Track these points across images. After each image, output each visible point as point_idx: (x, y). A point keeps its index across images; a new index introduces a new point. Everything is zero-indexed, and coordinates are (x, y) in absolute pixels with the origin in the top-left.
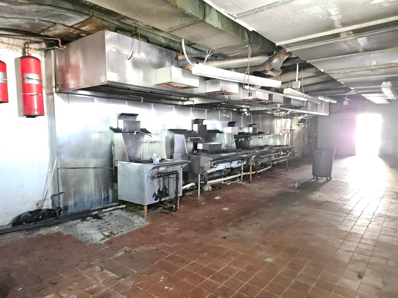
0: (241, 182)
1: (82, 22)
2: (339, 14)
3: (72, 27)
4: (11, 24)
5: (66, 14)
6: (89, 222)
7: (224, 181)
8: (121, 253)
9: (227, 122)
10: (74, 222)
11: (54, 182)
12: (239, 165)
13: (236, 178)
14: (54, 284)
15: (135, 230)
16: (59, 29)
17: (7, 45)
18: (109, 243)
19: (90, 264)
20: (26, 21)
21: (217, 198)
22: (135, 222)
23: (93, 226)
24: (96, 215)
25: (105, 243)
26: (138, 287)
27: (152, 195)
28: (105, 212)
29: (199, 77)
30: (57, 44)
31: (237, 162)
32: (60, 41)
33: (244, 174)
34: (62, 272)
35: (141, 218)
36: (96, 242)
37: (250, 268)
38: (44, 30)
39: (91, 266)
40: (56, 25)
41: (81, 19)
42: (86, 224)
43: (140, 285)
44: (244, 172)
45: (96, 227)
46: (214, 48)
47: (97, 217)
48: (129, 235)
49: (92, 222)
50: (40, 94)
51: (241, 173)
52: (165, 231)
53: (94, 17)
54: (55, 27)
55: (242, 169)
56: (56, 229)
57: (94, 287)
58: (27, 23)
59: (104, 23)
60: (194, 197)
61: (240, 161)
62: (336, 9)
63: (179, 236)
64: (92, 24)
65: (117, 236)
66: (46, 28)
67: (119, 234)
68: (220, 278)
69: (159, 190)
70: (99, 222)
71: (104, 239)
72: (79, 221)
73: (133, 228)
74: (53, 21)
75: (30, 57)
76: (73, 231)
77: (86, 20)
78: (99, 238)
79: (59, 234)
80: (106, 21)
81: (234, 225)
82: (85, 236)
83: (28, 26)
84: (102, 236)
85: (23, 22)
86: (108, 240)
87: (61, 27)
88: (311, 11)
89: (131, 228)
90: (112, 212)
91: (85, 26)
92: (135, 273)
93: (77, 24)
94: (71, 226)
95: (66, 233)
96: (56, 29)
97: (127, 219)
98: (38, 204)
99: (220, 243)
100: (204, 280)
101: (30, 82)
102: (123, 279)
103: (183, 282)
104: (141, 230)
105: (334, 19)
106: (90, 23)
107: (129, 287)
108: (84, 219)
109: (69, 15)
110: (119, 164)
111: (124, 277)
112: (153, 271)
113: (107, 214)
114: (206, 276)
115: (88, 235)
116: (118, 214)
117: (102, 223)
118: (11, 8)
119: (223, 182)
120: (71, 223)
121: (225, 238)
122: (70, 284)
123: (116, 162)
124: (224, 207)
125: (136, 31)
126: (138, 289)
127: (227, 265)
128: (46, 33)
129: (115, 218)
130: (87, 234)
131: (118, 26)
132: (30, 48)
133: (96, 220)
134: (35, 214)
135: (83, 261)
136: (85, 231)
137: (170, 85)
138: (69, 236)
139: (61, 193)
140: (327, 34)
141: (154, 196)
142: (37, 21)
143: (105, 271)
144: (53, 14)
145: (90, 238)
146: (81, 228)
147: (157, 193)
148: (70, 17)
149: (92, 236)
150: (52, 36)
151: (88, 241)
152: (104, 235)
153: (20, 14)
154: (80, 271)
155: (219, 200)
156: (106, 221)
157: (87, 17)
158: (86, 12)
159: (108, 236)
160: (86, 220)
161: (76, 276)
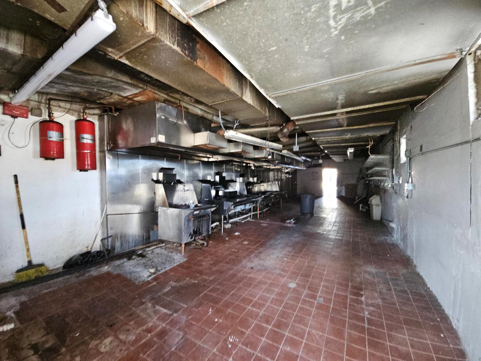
0: (251, 220)
1: (136, 94)
2: (343, 99)
3: (126, 97)
4: (71, 91)
5: (123, 86)
6: (135, 261)
7: (240, 220)
8: (167, 289)
9: (239, 174)
10: (122, 261)
11: (102, 227)
12: (250, 207)
13: (248, 217)
14: (111, 326)
15: (176, 266)
16: (114, 99)
17: (64, 109)
18: (155, 279)
19: (142, 301)
20: (85, 90)
21: (237, 234)
22: (175, 258)
23: (138, 264)
24: (141, 254)
25: (152, 279)
26: (190, 321)
27: (189, 235)
28: (148, 251)
29: (227, 140)
30: (111, 110)
31: (248, 204)
32: (113, 108)
33: (253, 213)
34: (117, 312)
35: (179, 254)
36: (144, 279)
37: (280, 294)
38: (100, 99)
39: (143, 303)
40: (112, 95)
41: (136, 91)
42: (132, 262)
43: (192, 319)
44: (253, 212)
45: (141, 265)
46: (241, 119)
47: (142, 256)
48: (171, 270)
49: (137, 260)
50: (93, 152)
51: (251, 213)
52: (202, 265)
53: (147, 90)
54: (111, 97)
55: (252, 210)
56: (105, 269)
57: (150, 325)
58: (85, 91)
59: (154, 95)
60: (218, 234)
61: (251, 204)
62: (343, 95)
63: (215, 269)
64: (144, 96)
65: (161, 272)
66: (102, 97)
67: (163, 271)
68: (259, 306)
69: (194, 230)
70: (144, 260)
71: (150, 276)
72: (125, 260)
73: (174, 264)
74: (110, 91)
75: (85, 120)
76: (121, 270)
77: (139, 92)
78: (146, 276)
79: (108, 274)
80: (157, 94)
81: (256, 256)
82: (133, 274)
83: (86, 94)
84: (148, 274)
85: (82, 91)
86: (154, 277)
87: (117, 97)
88: (326, 95)
89: (173, 264)
90: (154, 250)
91: (138, 97)
92: (184, 307)
93: (131, 95)
94: (119, 265)
95: (115, 273)
96: (111, 98)
97: (167, 256)
98: (87, 247)
99: (250, 273)
100: (246, 310)
101: (85, 141)
102: (175, 315)
103: (229, 312)
104: (181, 265)
105: (339, 103)
106: (142, 95)
107: (182, 322)
108: (130, 258)
109: (125, 87)
110: (159, 210)
111: (176, 312)
112: (201, 304)
113: (150, 252)
114: (247, 305)
115: (136, 274)
116: (159, 252)
117: (146, 261)
118: (75, 78)
119: (238, 221)
120: (118, 262)
121: (252, 268)
122: (126, 324)
123: (157, 208)
124: (244, 241)
125: (179, 103)
126: (191, 323)
127: (261, 293)
128: (102, 101)
129: (157, 256)
130: (134, 272)
131: (166, 98)
132: (86, 113)
133: (141, 258)
134: (85, 257)
135: (134, 298)
136: (132, 269)
137: (206, 146)
138: (119, 275)
139: (110, 237)
140: (329, 113)
141: (190, 235)
142: (95, 90)
143: (158, 307)
144: (111, 85)
145: (138, 275)
146: (128, 267)
147: (192, 233)
148: (126, 89)
149: (139, 274)
150: (106, 104)
151: (136, 279)
152: (150, 273)
153: (82, 83)
154: (134, 309)
155: (238, 236)
156: (150, 258)
157: (141, 90)
158: (141, 86)
159: (154, 273)
160: (132, 259)
161: (131, 315)
